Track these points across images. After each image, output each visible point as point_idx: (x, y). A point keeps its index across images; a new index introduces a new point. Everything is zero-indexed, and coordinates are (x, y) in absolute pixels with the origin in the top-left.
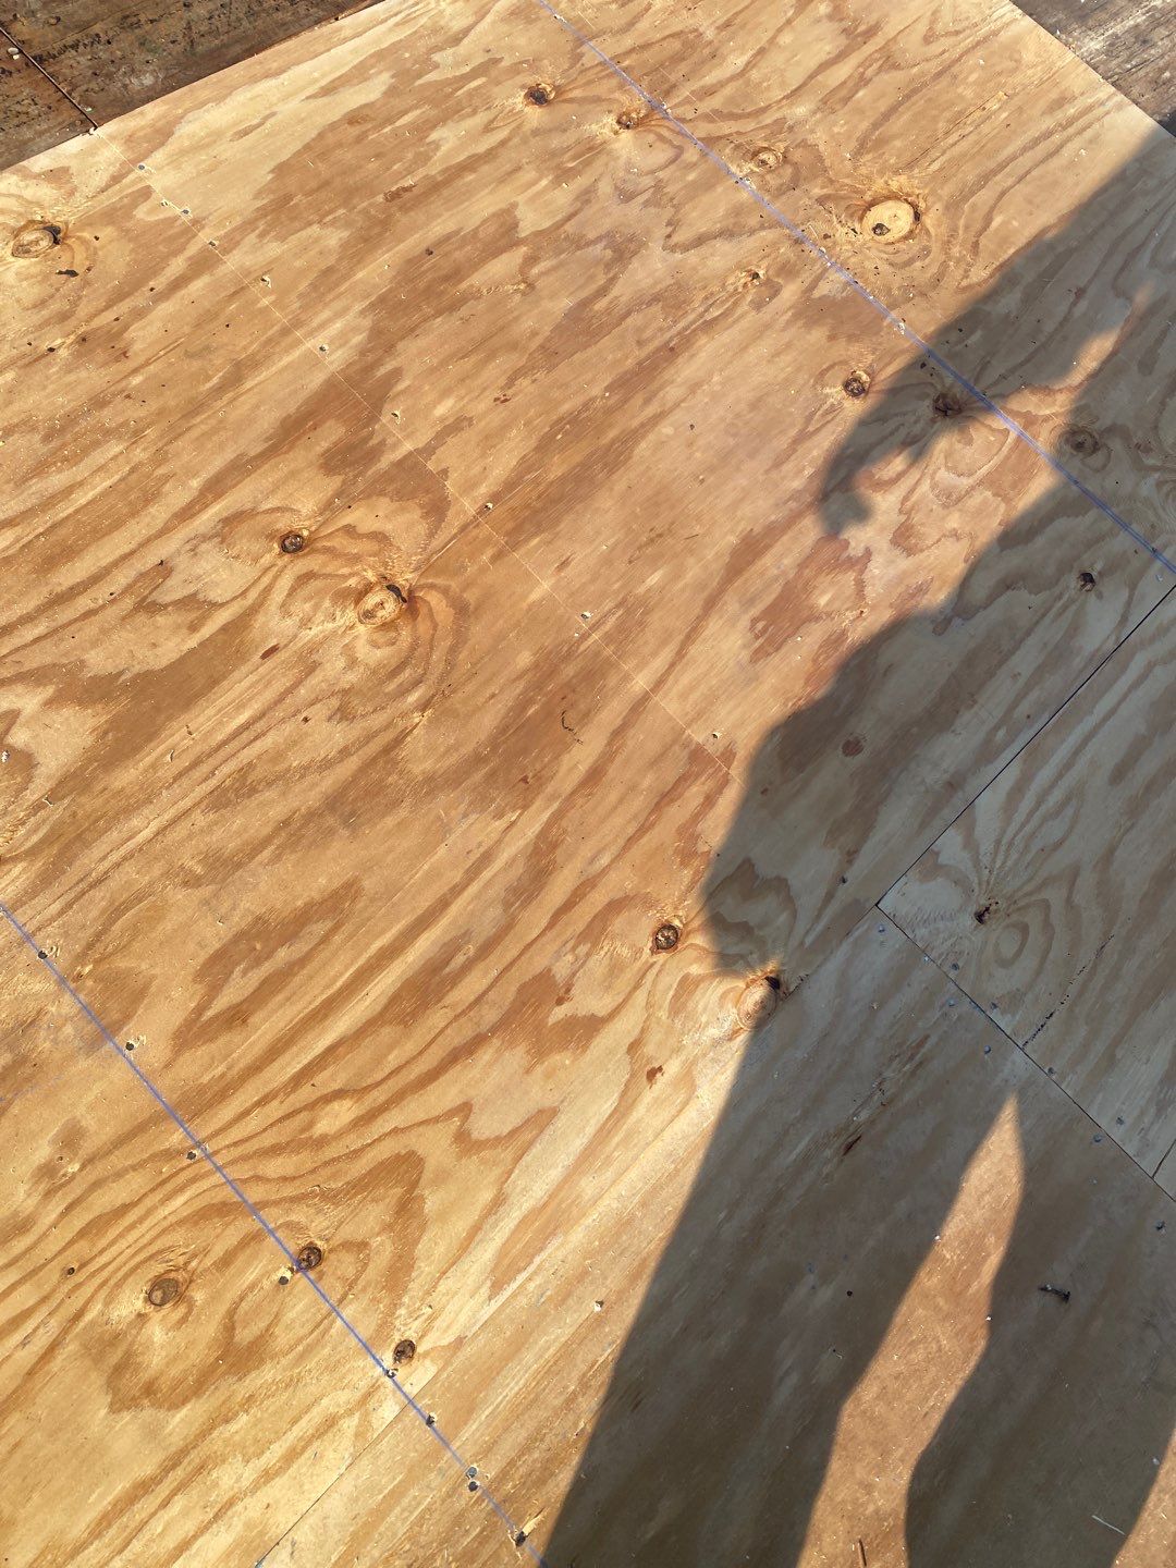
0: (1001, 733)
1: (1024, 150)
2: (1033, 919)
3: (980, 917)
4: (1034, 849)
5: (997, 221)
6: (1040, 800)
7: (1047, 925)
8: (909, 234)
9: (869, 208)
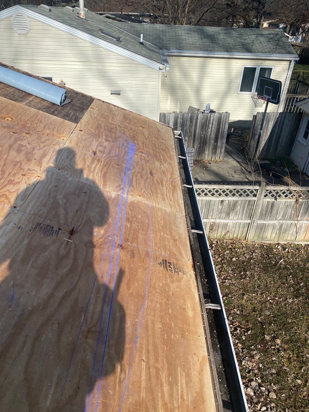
1: (21, 113)
2: (64, 169)
3: (59, 169)
4: (61, 164)
5: (22, 118)
6: (60, 160)
7: (67, 169)
8: (12, 120)
9: (5, 118)
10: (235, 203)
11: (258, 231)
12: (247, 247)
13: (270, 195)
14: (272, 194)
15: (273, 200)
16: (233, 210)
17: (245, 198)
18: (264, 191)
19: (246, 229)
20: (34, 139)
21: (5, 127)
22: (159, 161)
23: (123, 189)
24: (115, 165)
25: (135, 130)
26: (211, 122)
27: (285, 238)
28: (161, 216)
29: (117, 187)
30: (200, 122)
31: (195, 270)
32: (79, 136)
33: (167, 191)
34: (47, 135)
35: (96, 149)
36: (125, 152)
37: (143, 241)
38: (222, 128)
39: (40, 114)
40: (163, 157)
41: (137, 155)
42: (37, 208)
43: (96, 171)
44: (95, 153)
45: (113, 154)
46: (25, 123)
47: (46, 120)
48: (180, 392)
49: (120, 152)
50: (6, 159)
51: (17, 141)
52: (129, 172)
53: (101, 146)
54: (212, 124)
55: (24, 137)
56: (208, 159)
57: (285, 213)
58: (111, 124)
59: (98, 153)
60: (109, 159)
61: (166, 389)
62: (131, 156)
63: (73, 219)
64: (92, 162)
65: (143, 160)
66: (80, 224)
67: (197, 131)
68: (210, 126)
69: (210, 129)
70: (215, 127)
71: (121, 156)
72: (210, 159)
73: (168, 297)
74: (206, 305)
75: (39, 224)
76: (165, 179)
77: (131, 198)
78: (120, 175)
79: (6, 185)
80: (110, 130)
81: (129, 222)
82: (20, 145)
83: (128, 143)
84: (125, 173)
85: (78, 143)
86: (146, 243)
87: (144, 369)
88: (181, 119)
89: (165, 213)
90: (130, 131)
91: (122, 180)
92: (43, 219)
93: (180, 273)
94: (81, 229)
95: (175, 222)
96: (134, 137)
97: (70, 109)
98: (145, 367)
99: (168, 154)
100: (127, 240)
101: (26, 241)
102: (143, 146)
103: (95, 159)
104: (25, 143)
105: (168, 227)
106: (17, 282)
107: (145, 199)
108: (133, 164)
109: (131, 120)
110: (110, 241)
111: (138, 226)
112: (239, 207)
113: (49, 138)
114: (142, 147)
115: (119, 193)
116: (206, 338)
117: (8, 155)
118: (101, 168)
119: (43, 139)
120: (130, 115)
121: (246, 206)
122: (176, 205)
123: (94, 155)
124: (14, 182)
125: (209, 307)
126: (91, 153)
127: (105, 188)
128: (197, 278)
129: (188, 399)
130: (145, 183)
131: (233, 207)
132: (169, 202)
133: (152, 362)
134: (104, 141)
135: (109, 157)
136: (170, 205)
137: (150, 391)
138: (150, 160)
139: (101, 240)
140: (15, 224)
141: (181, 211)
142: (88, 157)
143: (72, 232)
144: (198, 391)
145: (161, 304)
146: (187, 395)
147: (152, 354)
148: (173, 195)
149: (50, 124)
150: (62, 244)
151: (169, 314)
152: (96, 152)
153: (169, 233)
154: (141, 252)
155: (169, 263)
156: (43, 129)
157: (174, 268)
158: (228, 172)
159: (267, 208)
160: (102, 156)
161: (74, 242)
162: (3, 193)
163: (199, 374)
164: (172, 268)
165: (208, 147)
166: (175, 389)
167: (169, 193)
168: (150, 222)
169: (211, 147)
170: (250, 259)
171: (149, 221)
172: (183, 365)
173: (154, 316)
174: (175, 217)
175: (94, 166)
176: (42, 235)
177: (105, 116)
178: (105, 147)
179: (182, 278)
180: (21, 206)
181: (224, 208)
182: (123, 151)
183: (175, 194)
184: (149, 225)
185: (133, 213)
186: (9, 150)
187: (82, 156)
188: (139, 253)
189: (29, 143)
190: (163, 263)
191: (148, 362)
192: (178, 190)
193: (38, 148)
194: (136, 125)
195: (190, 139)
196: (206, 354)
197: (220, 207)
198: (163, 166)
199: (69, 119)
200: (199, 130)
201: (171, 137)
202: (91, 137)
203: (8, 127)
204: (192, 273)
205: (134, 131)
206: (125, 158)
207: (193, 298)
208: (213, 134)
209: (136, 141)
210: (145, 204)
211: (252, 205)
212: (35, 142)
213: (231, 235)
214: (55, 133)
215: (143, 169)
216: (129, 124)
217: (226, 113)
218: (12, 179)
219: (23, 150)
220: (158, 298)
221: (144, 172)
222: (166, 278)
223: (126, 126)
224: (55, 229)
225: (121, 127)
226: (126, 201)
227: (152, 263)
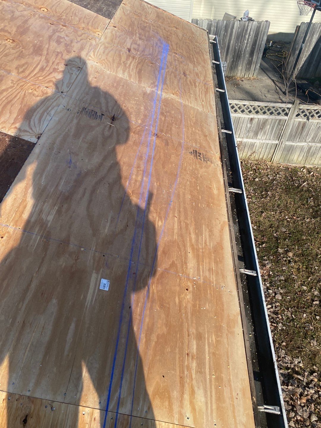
0: (89, 50)
1: (55, 4)
2: (102, 63)
3: (97, 63)
4: (99, 58)
6: (97, 55)
7: (104, 63)
8: (47, 11)
9: (41, 8)
10: (265, 122)
11: (285, 153)
12: (272, 169)
13: (302, 115)
14: (304, 114)
15: (305, 120)
16: (262, 129)
17: (276, 117)
18: (297, 110)
19: (272, 151)
20: (71, 32)
21: (42, 18)
22: (193, 64)
23: (157, 86)
24: (149, 63)
25: (169, 30)
26: (248, 32)
27: (312, 162)
28: (194, 114)
29: (152, 84)
30: (236, 31)
31: (222, 162)
32: (114, 32)
33: (199, 92)
34: (83, 29)
35: (131, 46)
36: (159, 51)
37: (176, 134)
38: (260, 40)
39: (74, 7)
40: (197, 60)
41: (171, 55)
42: (81, 95)
43: (131, 67)
44: (129, 50)
45: (147, 53)
46: (61, 15)
47: (80, 13)
48: (204, 239)
49: (154, 51)
50: (48, 49)
51: (56, 33)
52: (163, 71)
53: (136, 44)
54: (249, 35)
55: (61, 29)
56: (241, 76)
57: (316, 136)
58: (144, 22)
59: (132, 51)
60: (143, 57)
61: (193, 236)
62: (165, 55)
63: (113, 108)
64: (127, 59)
65: (177, 61)
66: (120, 112)
67: (232, 42)
68: (247, 37)
69: (247, 40)
70: (251, 38)
71: (155, 56)
72: (243, 75)
73: (197, 178)
74: (229, 189)
75: (84, 109)
76: (198, 80)
77: (164, 95)
78: (154, 73)
79: (51, 73)
80: (144, 28)
81: (163, 115)
82: (58, 36)
83: (161, 43)
84: (159, 71)
85: (113, 39)
86: (179, 136)
87: (177, 223)
88: (215, 26)
89: (197, 112)
90: (164, 31)
91: (156, 78)
92: (87, 105)
93: (208, 162)
94: (121, 117)
95: (206, 121)
96: (168, 37)
97: (102, 3)
98: (177, 221)
99: (202, 57)
100: (162, 131)
101: (75, 121)
102: (177, 47)
103: (130, 56)
104: (62, 35)
105: (199, 124)
106: (73, 151)
107: (178, 97)
108: (166, 64)
109: (164, 19)
110: (147, 130)
111: (172, 121)
112: (268, 127)
113: (85, 32)
114: (176, 49)
115: (154, 89)
116: (227, 211)
117: (49, 45)
118: (136, 65)
119: (80, 33)
120: (163, 14)
121: (276, 126)
122: (208, 105)
123: (129, 52)
124: (58, 70)
125: (232, 191)
126: (125, 50)
127: (141, 84)
128: (223, 168)
129: (210, 245)
130: (178, 82)
131: (262, 126)
132: (201, 102)
133: (182, 218)
134: (137, 39)
135: (143, 55)
136: (202, 105)
137: (181, 236)
138: (184, 62)
139: (139, 128)
140: (64, 106)
141: (212, 112)
142: (123, 54)
143: (113, 119)
144: (218, 242)
145: (190, 182)
146: (210, 243)
147: (182, 214)
148: (205, 97)
149: (85, 18)
150: (106, 126)
151: (197, 190)
152: (131, 50)
153: (200, 129)
154: (174, 142)
155: (198, 153)
156: (78, 22)
157: (204, 158)
158: (261, 92)
159: (298, 129)
160: (137, 53)
161: (116, 127)
162: (50, 79)
163: (220, 232)
164: (201, 157)
165: (241, 62)
166: (200, 238)
167: (202, 94)
168: (183, 118)
169: (245, 62)
170: (273, 180)
171: (181, 117)
172: (207, 224)
173: (185, 189)
174: (207, 116)
175: (129, 62)
176: (88, 118)
177: (138, 14)
178: (139, 45)
179: (210, 166)
180: (67, 92)
181: (252, 126)
182: (157, 50)
183: (208, 95)
184: (181, 121)
185: (167, 109)
186: (49, 41)
187: (117, 52)
188: (173, 142)
189: (67, 36)
190: (194, 153)
191: (180, 218)
192: (211, 92)
193: (76, 41)
194: (169, 25)
195: (223, 51)
196: (227, 220)
197: (249, 125)
198: (196, 69)
199: (102, 14)
200: (234, 41)
201: (205, 40)
202: (125, 34)
203: (44, 18)
204: (219, 163)
205: (168, 32)
206: (159, 57)
207: (219, 182)
208: (249, 47)
209: (169, 42)
210: (178, 102)
211: (282, 124)
212: (72, 35)
213: (256, 156)
214: (90, 28)
215: (176, 69)
216: (162, 23)
217: (267, 21)
218: (56, 67)
219: (62, 42)
220: (188, 178)
221: (178, 72)
222: (196, 164)
223: (159, 25)
224: (99, 114)
225: (154, 26)
226: (160, 98)
227: (184, 152)
